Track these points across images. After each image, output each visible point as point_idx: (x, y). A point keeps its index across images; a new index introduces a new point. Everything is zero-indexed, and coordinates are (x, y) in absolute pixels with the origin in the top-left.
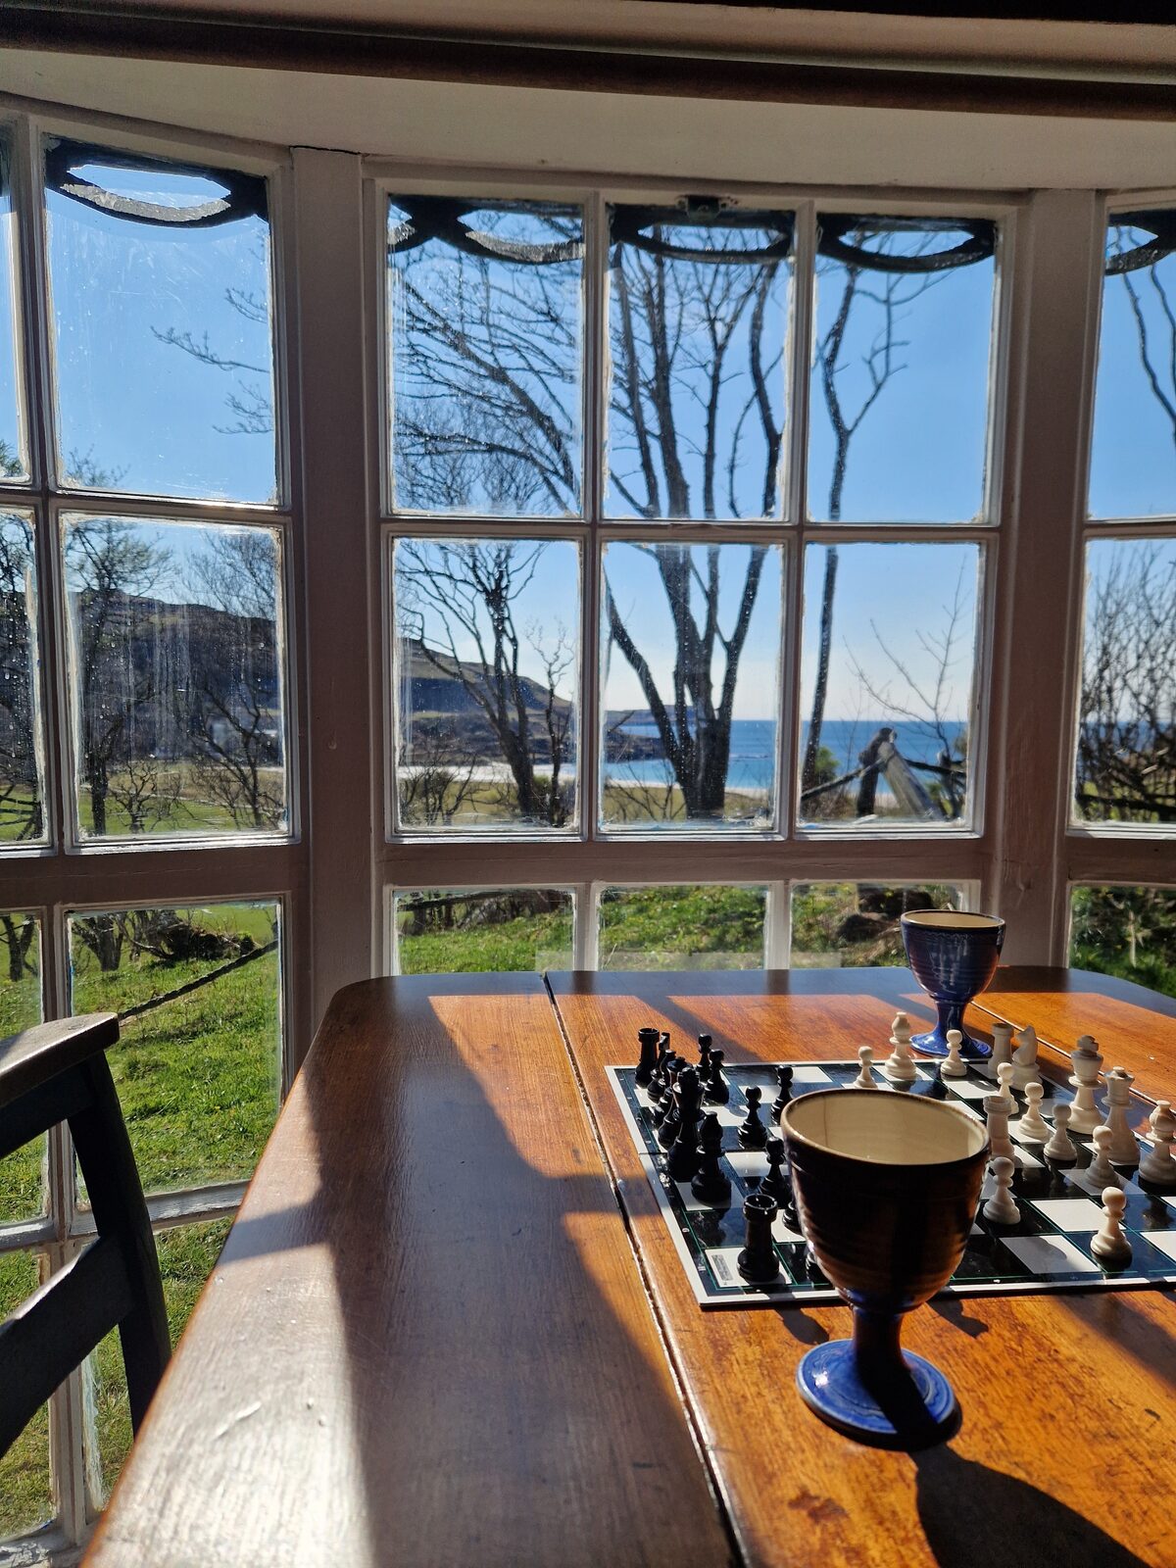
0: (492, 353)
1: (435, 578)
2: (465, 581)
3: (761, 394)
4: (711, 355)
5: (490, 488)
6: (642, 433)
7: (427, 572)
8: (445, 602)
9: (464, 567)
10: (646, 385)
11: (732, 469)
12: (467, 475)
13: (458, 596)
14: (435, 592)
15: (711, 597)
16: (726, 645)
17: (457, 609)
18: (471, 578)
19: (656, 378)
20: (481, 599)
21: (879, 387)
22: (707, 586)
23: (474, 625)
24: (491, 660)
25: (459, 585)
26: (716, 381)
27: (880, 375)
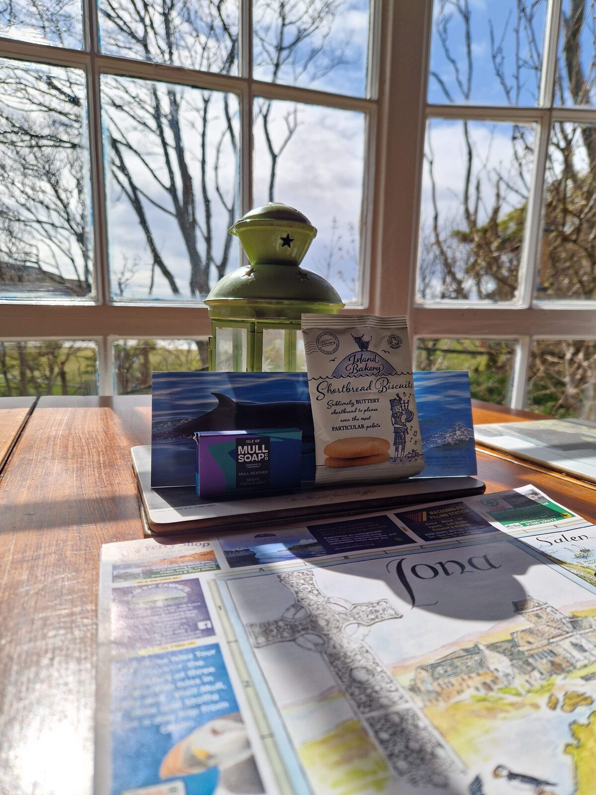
0: (70, 87)
1: (44, 225)
2: (62, 228)
3: (230, 127)
4: (201, 105)
5: (74, 172)
6: (165, 144)
7: (39, 222)
8: (51, 239)
9: (62, 220)
10: (166, 116)
11: (216, 168)
12: (57, 164)
13: (59, 237)
14: (44, 233)
15: (208, 240)
16: (218, 267)
17: (59, 244)
18: (66, 225)
19: (171, 113)
20: (73, 239)
21: (291, 132)
22: (206, 234)
23: (70, 253)
24: (83, 278)
25: (60, 230)
26: (205, 120)
27: (292, 125)
